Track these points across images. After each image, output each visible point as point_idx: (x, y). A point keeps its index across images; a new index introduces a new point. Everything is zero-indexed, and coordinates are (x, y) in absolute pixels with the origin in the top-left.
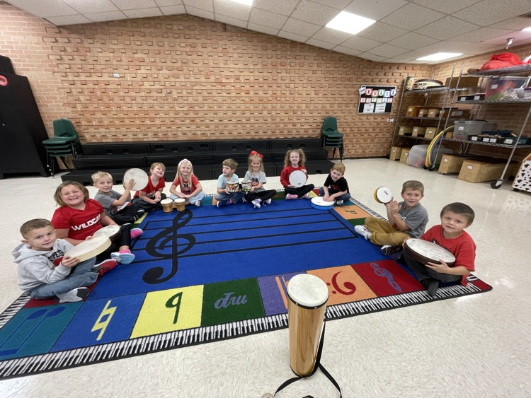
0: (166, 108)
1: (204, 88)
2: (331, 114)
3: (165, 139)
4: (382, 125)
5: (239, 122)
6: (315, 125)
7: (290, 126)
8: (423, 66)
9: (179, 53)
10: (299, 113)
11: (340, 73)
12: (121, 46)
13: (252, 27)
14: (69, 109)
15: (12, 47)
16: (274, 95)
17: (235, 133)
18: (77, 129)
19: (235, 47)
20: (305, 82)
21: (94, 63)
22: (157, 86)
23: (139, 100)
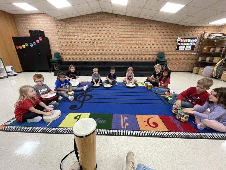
0: (92, 48)
1: (106, 40)
2: (162, 51)
3: (90, 60)
4: (189, 56)
5: (120, 54)
6: (154, 56)
7: (142, 56)
8: (213, 27)
9: (98, 27)
10: (147, 50)
11: (167, 32)
12: (78, 26)
13: (128, 15)
14: (59, 49)
15: (45, 28)
16: (136, 43)
17: (118, 58)
18: (61, 56)
19: (120, 23)
20: (150, 36)
21: (69, 32)
22: (89, 40)
23: (82, 45)
